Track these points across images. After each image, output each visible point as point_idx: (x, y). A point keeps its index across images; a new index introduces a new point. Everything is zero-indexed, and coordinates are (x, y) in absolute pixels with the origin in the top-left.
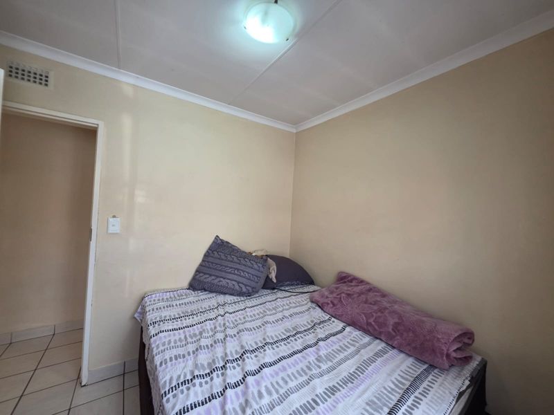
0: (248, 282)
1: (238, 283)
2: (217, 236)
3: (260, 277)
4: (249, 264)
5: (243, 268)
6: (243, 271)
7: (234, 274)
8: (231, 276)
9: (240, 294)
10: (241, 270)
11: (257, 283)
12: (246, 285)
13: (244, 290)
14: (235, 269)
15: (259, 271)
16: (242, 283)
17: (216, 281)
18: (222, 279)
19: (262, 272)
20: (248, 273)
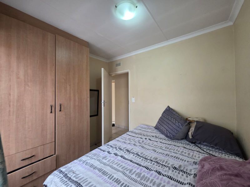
0: (171, 132)
1: (167, 130)
2: (168, 106)
3: (179, 131)
4: (174, 122)
5: (170, 123)
6: (170, 125)
7: (167, 126)
8: (165, 126)
9: (167, 136)
10: (170, 124)
11: (177, 134)
12: (169, 133)
13: (168, 135)
14: (168, 123)
15: (178, 127)
16: (168, 131)
17: (160, 126)
18: (161, 126)
19: (181, 129)
20: (172, 127)
